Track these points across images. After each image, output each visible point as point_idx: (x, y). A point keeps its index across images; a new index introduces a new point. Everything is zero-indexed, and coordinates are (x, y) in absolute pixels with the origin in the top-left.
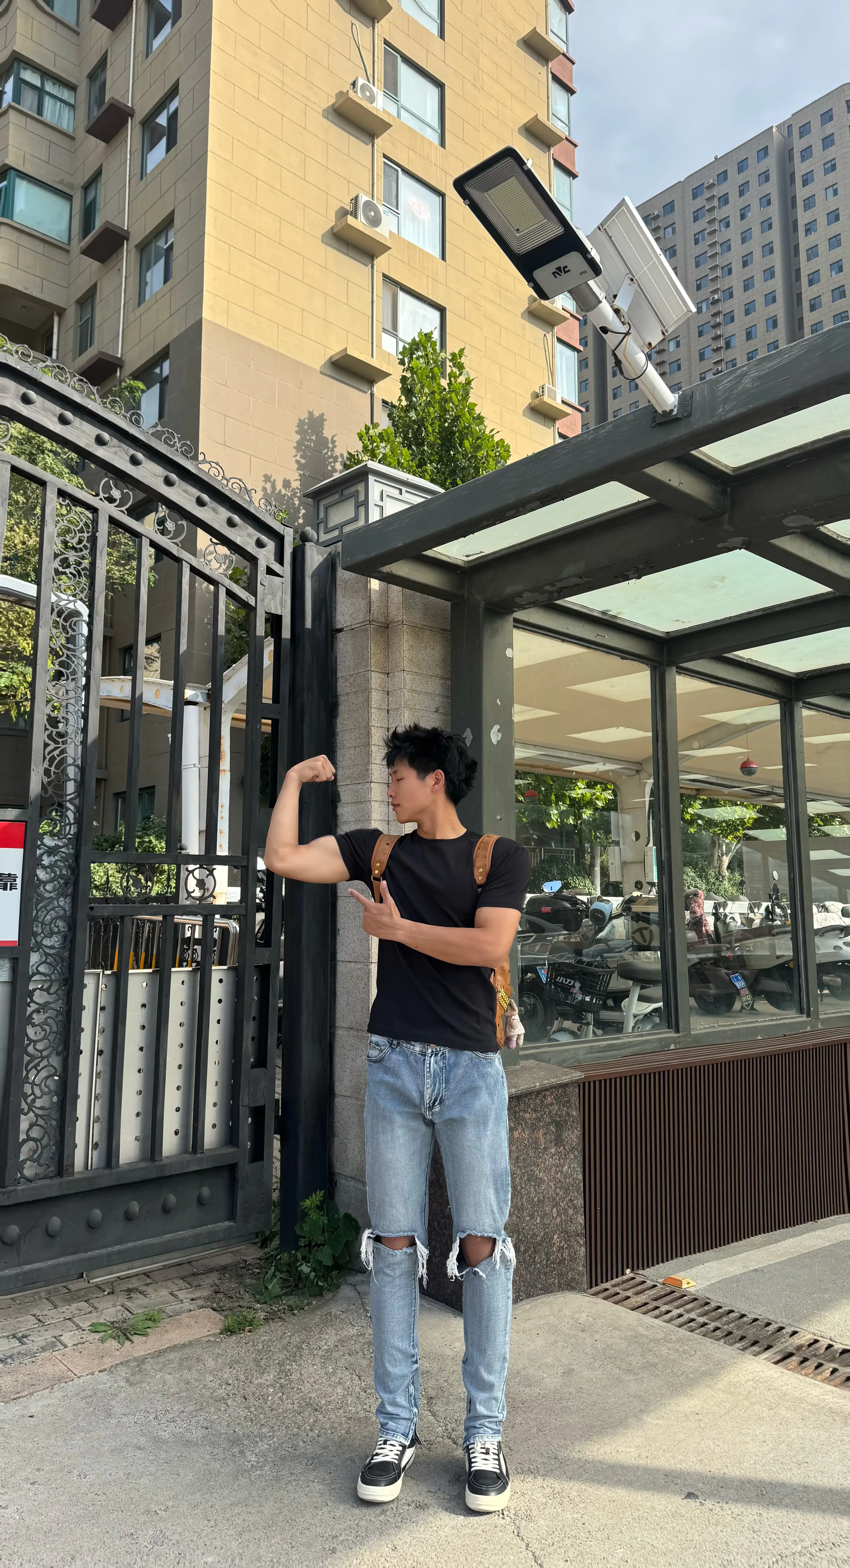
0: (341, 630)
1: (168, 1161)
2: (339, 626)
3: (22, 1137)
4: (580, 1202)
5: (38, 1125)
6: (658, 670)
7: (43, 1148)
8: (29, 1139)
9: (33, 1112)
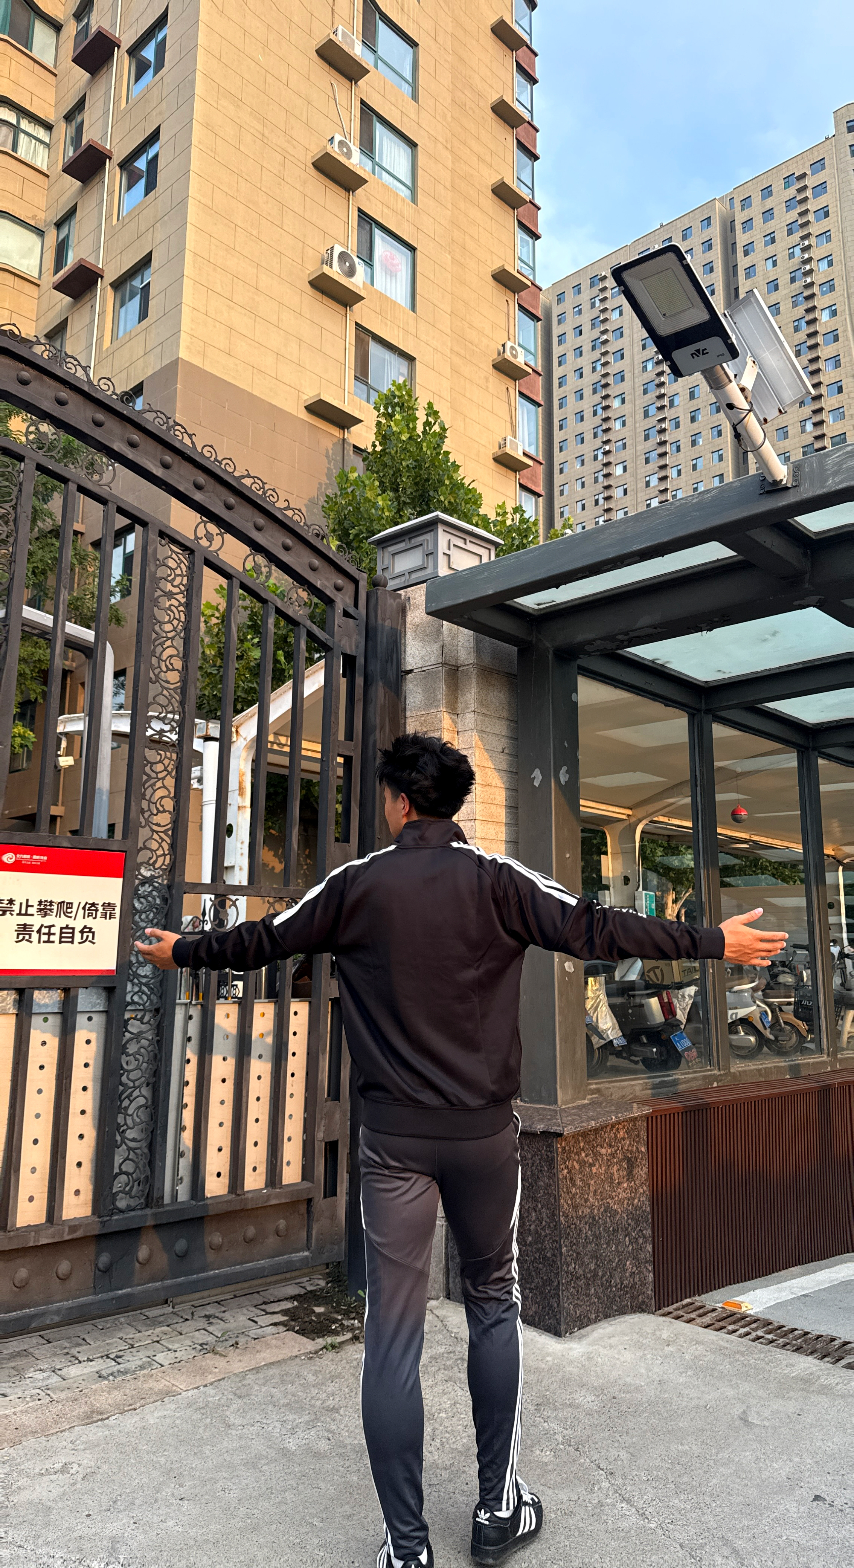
0: (411, 671)
1: (250, 1195)
2: (409, 668)
3: (116, 1170)
4: (648, 1232)
5: (131, 1160)
6: (696, 717)
7: (134, 1181)
8: (122, 1172)
9: (126, 1145)
